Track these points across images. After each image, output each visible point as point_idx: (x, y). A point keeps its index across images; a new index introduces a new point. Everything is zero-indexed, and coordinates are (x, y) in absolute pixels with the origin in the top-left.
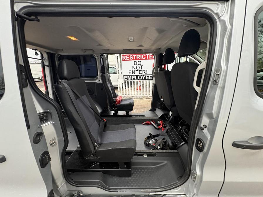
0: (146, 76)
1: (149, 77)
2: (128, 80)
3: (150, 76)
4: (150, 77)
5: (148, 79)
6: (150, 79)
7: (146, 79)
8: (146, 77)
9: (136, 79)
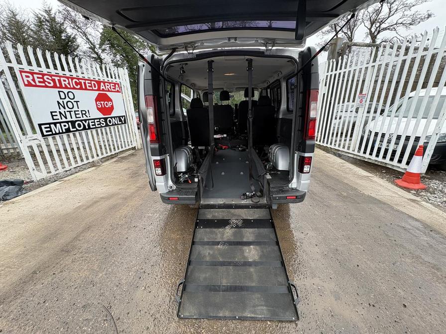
0: (90, 121)
1: (94, 122)
2: (53, 134)
3: (96, 121)
4: (96, 123)
5: (95, 127)
6: (97, 126)
7: (91, 127)
8: (91, 124)
9: (72, 130)
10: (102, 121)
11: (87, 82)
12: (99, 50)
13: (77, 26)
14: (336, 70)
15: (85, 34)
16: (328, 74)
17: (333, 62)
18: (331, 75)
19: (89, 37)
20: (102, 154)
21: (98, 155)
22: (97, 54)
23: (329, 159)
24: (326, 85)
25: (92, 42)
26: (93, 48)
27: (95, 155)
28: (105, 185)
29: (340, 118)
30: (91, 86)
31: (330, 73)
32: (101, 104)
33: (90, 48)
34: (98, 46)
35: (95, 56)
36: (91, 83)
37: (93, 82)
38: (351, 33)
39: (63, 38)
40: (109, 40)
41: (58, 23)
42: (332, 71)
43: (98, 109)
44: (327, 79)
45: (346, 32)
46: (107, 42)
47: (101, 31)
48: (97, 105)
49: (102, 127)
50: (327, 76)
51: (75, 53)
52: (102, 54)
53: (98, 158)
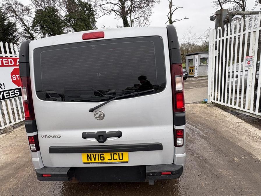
0: (5, 93)
1: (9, 93)
3: (10, 92)
4: (11, 94)
5: (9, 97)
6: (11, 96)
7: (6, 97)
8: (5, 95)
10: (17, 91)
11: (4, 60)
12: (32, 31)
13: (16, 14)
14: (223, 36)
15: (21, 20)
16: (216, 40)
17: (220, 30)
18: (220, 41)
19: (25, 22)
20: (15, 120)
21: (10, 122)
22: (30, 34)
23: (226, 118)
24: (216, 49)
25: (27, 25)
26: (27, 30)
27: (8, 122)
28: (6, 153)
29: (237, 77)
30: (8, 63)
31: (218, 39)
32: (16, 77)
33: (24, 30)
34: (31, 28)
35: (28, 35)
36: (8, 61)
37: (9, 60)
38: (243, 2)
39: (6, 24)
40: (39, 23)
41: (3, 14)
42: (220, 37)
43: (13, 81)
44: (216, 44)
45: (238, 2)
46: (39, 25)
47: (34, 16)
48: (12, 78)
49: (16, 96)
50: (216, 42)
51: (14, 35)
52: (34, 34)
53: (11, 124)
